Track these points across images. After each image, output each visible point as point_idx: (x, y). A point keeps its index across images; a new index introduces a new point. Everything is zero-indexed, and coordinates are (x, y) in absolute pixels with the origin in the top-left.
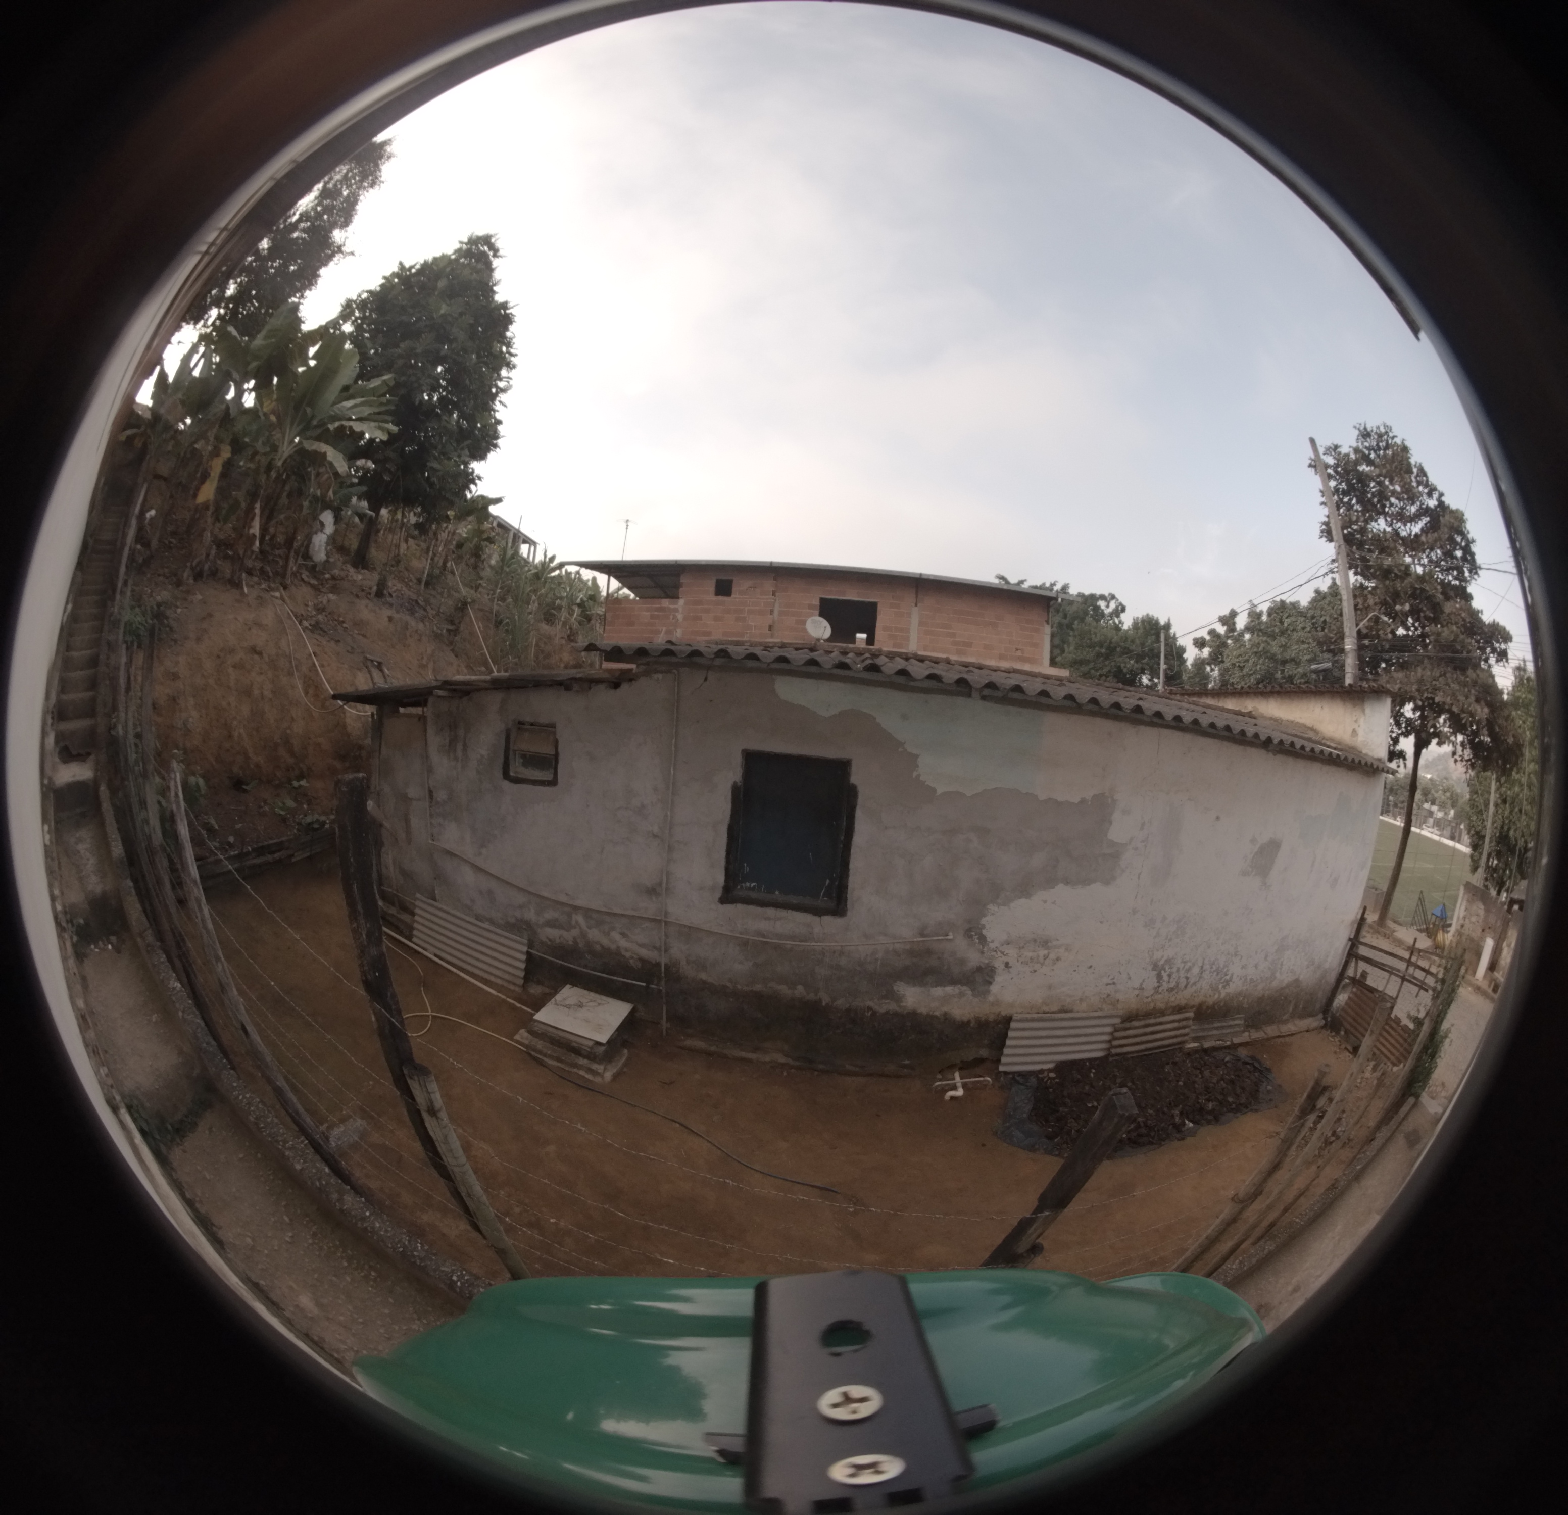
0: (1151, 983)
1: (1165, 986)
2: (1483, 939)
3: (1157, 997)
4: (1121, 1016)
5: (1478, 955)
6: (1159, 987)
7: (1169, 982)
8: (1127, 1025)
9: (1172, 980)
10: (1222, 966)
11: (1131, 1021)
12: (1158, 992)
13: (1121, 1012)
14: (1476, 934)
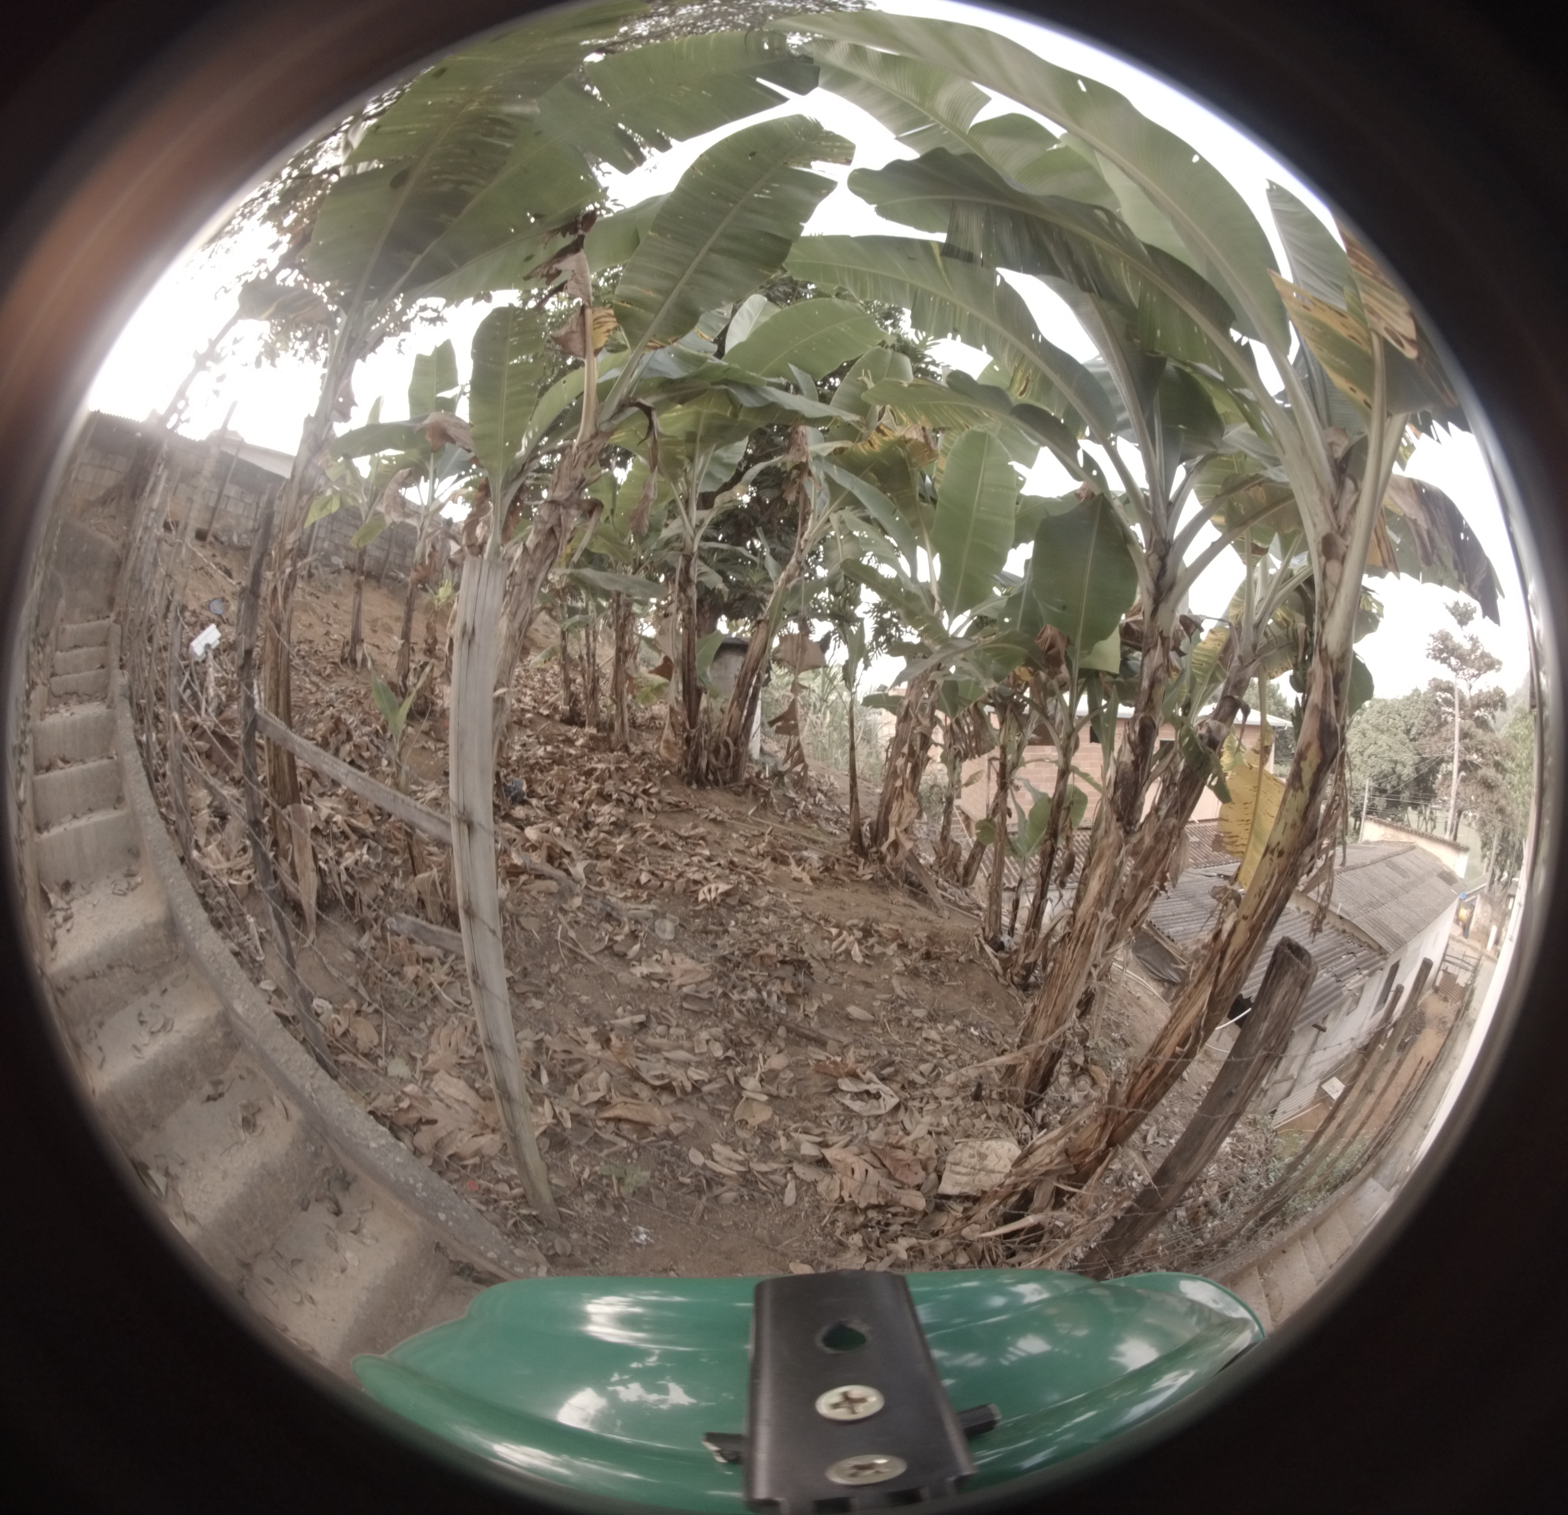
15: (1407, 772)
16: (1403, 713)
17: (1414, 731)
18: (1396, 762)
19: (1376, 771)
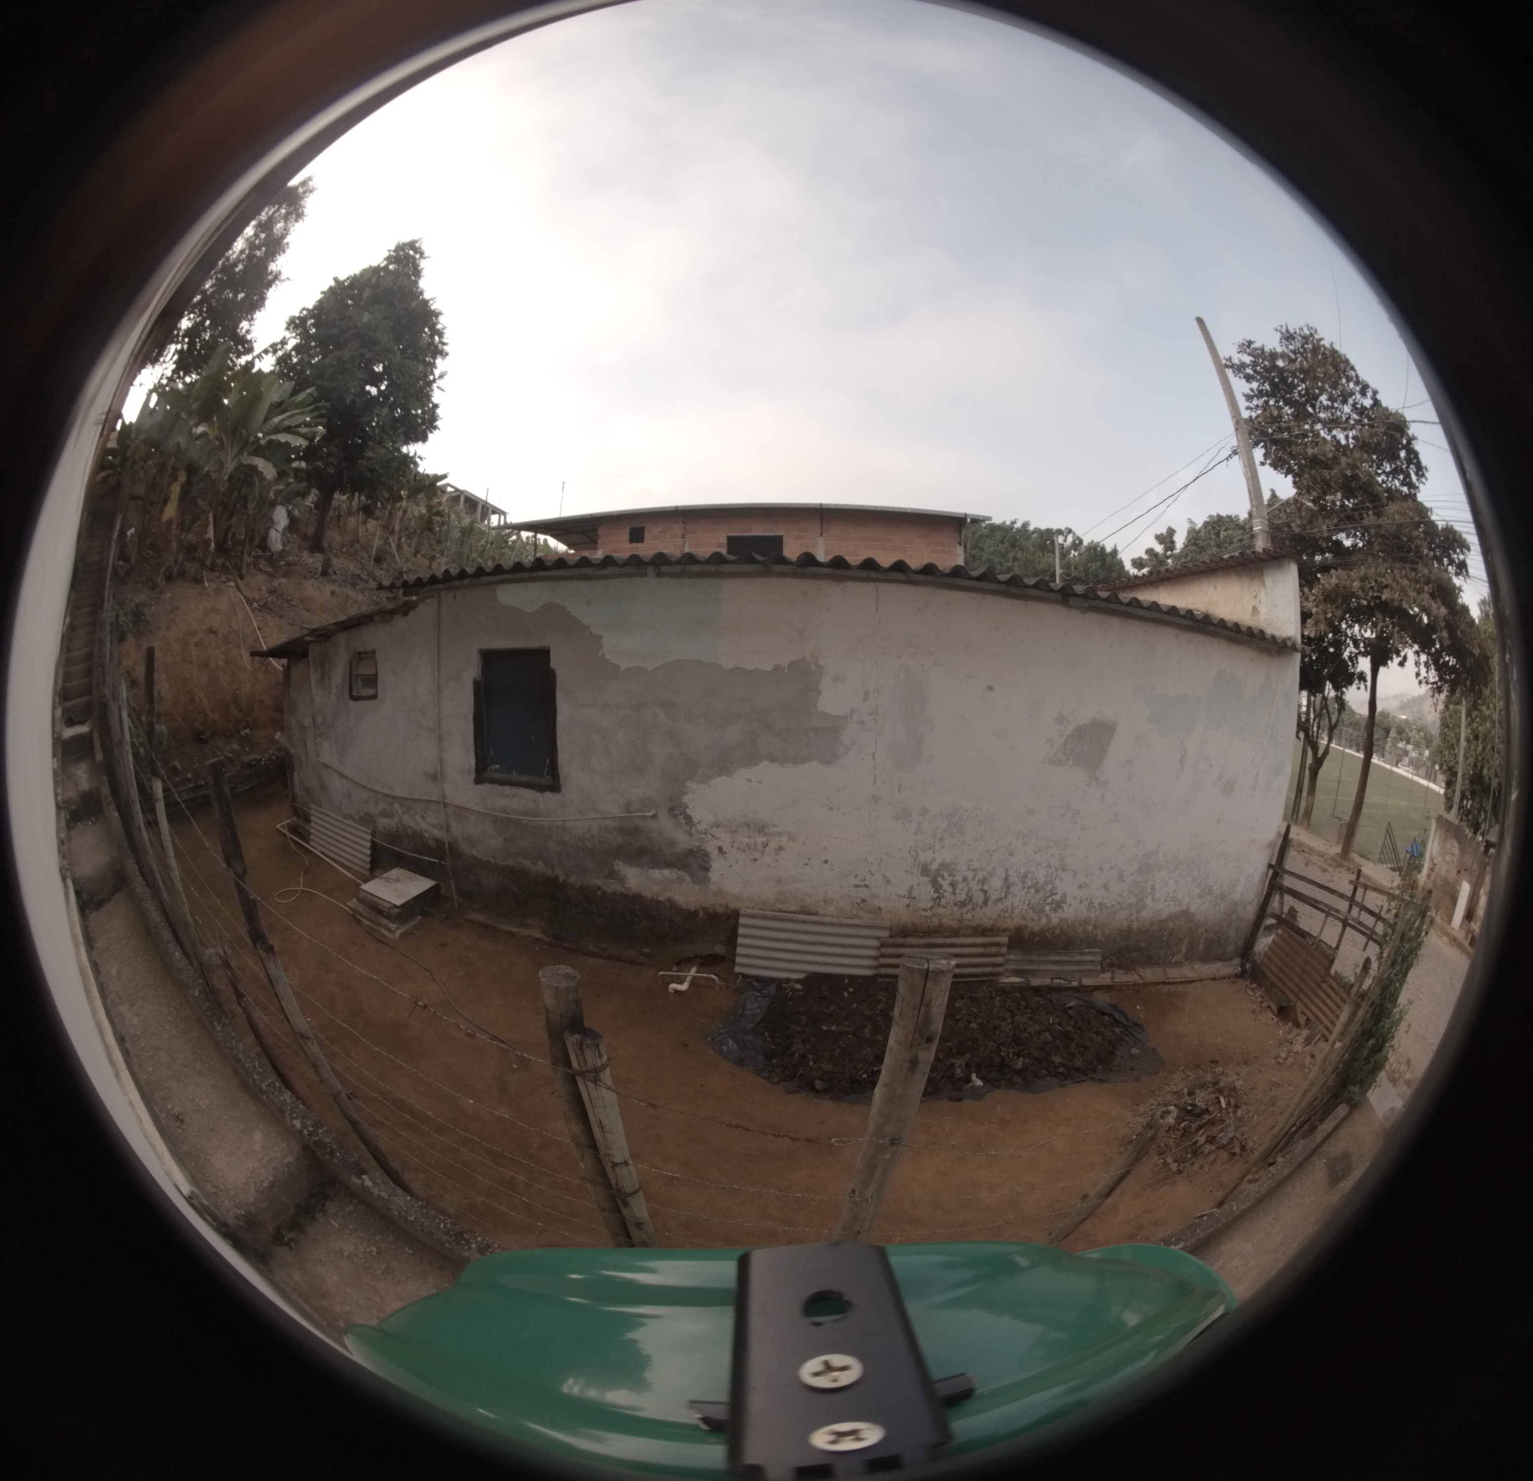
0: (925, 892)
1: (949, 898)
2: (1458, 882)
3: (940, 911)
4: (890, 929)
5: (1454, 900)
6: (940, 898)
7: (954, 893)
8: (900, 941)
9: (957, 891)
10: (1042, 881)
11: (905, 936)
12: (939, 905)
13: (888, 924)
14: (1452, 876)
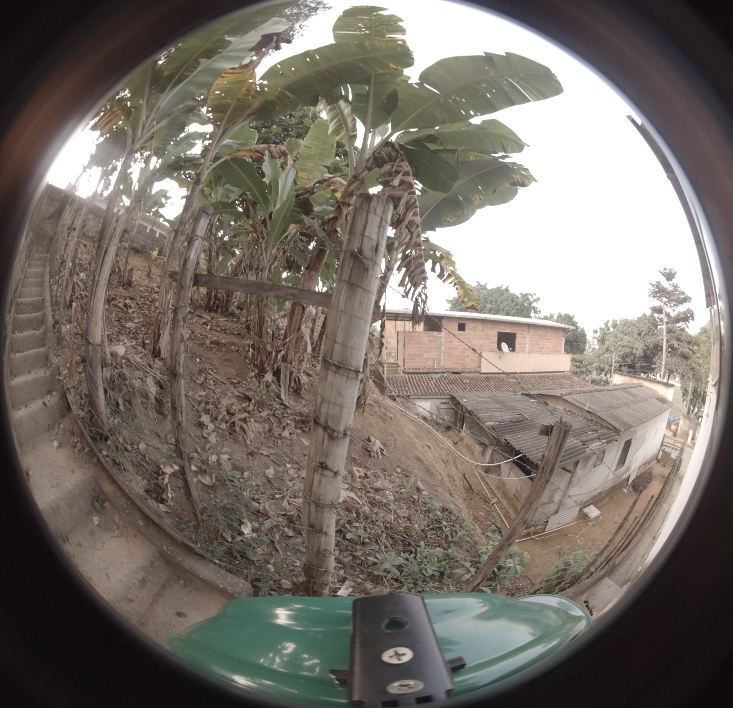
2: (689, 431)
5: (688, 436)
15: (639, 353)
16: (637, 326)
17: (643, 334)
18: (632, 348)
19: (622, 353)
